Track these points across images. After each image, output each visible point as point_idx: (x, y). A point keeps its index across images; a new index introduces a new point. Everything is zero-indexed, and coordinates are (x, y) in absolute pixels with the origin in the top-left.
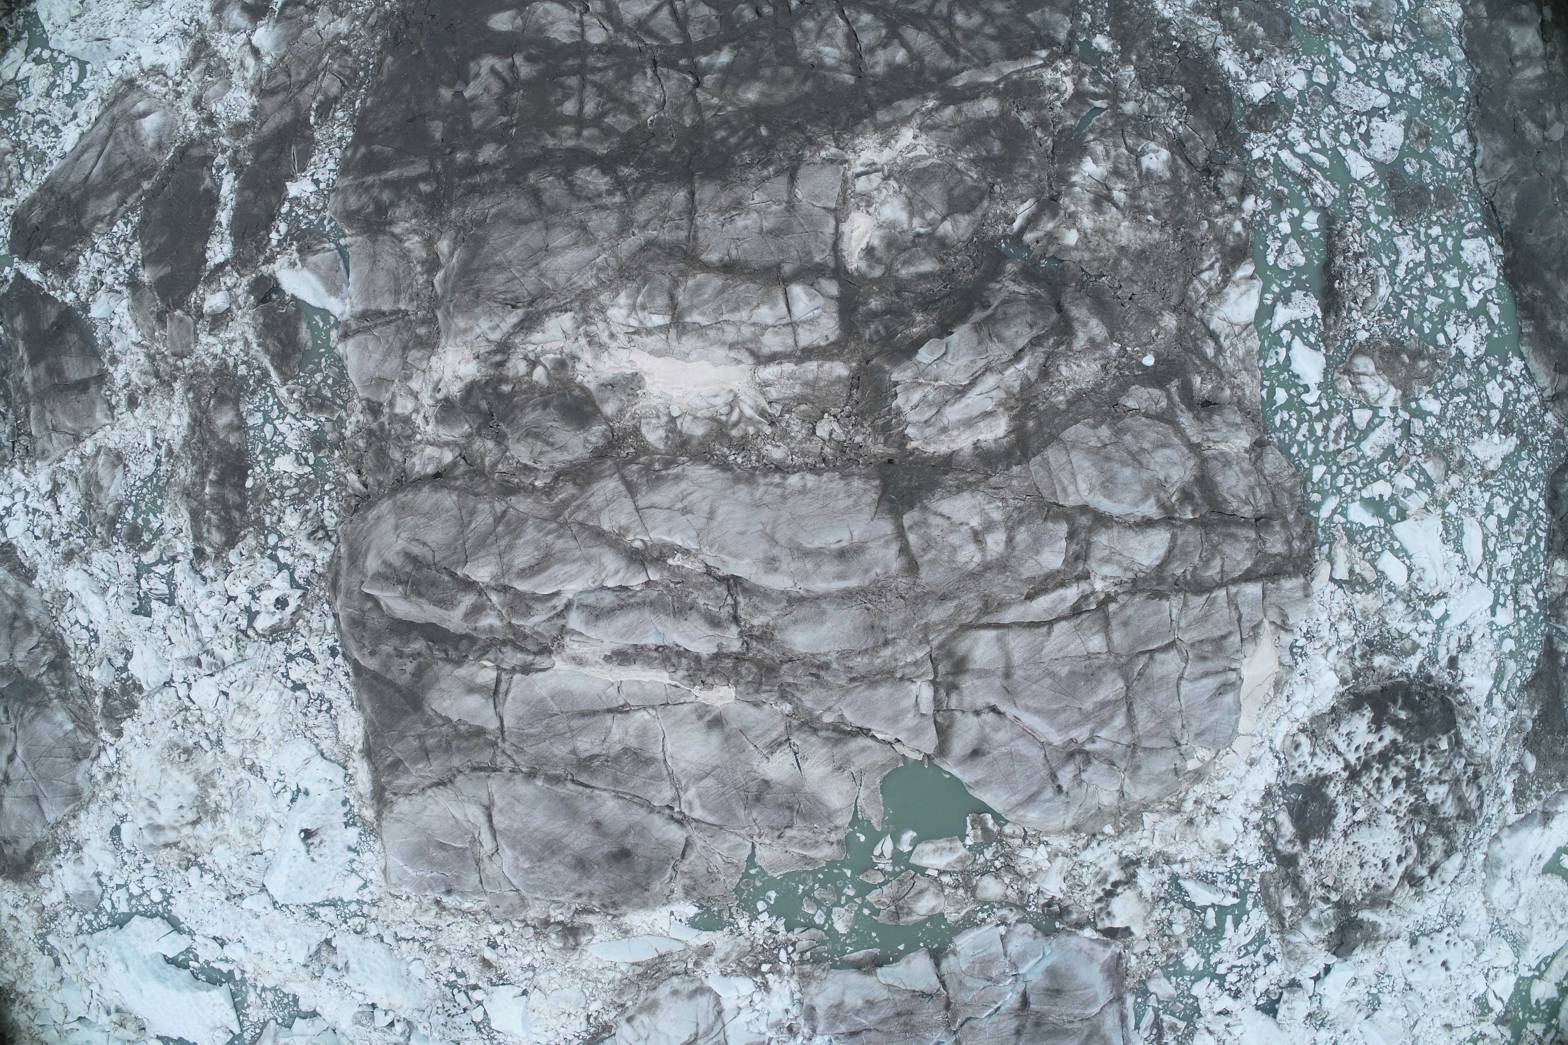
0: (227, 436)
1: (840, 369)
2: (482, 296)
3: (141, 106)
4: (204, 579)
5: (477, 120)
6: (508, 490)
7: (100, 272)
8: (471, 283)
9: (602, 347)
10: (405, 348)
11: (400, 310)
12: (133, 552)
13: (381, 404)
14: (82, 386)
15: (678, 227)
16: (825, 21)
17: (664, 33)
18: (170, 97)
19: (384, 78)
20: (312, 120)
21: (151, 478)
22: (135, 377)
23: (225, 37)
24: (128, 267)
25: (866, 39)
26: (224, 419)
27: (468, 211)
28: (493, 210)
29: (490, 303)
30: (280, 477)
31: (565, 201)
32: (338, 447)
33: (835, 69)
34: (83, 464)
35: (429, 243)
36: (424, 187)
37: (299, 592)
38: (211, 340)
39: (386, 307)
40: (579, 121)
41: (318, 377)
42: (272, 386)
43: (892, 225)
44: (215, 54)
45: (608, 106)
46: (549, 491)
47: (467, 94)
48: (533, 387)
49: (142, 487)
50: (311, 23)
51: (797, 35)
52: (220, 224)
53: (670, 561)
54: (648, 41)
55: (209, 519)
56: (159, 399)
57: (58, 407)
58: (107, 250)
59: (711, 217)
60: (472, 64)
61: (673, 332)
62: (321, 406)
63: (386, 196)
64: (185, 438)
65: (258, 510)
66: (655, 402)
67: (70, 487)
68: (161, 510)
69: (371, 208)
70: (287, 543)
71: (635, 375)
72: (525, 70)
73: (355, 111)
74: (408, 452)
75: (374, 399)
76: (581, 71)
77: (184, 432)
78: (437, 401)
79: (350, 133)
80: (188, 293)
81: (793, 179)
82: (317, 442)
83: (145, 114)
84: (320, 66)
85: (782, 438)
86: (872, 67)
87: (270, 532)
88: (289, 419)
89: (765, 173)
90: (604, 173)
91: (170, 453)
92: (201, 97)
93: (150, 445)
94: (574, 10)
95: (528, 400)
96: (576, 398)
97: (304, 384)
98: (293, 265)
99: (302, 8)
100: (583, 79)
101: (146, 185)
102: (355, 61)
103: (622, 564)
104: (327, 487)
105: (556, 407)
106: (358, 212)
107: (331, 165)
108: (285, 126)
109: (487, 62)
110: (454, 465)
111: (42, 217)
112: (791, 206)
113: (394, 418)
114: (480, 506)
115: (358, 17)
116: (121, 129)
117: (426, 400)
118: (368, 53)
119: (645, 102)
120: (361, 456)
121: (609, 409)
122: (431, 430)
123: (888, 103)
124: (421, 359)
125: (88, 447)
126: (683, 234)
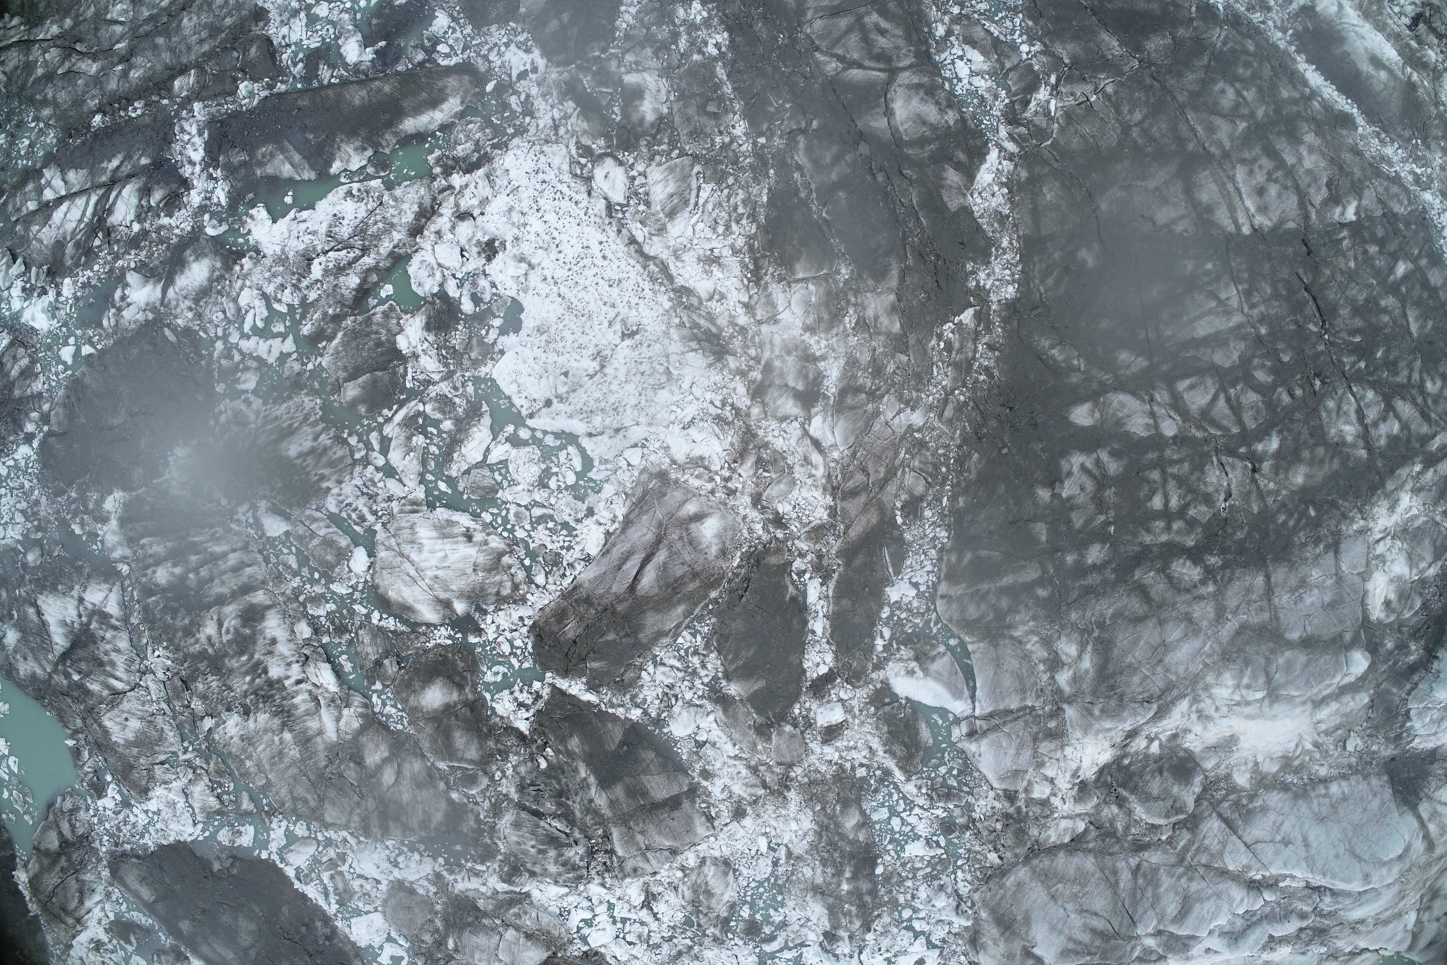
0: (856, 835)
1: (1363, 698)
2: (1126, 699)
3: (691, 508)
4: (836, 956)
5: (1078, 520)
6: (1139, 847)
7: (671, 687)
8: (1112, 688)
9: (1209, 718)
10: (1035, 739)
11: (1026, 707)
12: (752, 944)
13: (1016, 792)
14: (674, 803)
15: (1261, 609)
16: (1341, 399)
17: (1225, 423)
18: (720, 495)
19: (973, 476)
20: (899, 520)
21: (768, 880)
22: (738, 789)
23: (774, 424)
24: (706, 680)
25: (1372, 414)
26: (850, 821)
27: (1088, 614)
28: (1111, 611)
29: (1133, 705)
30: (911, 860)
31: (1169, 595)
32: (968, 828)
33: (1354, 445)
34: (685, 876)
35: (1047, 642)
36: (1042, 593)
37: (937, 952)
38: (828, 750)
39: (1014, 706)
40: (1167, 515)
41: (943, 770)
42: (895, 783)
43: (1399, 579)
44: (766, 445)
45: (1188, 498)
46: (1170, 841)
47: (1064, 495)
48: (1147, 756)
49: (757, 888)
50: (877, 414)
51: (1324, 415)
52: (813, 632)
53: (1281, 884)
54: (1213, 431)
55: (850, 911)
56: (771, 808)
57: (651, 829)
58: (678, 664)
59: (1285, 598)
60: (1063, 463)
61: (1267, 701)
62: (948, 794)
63: (1004, 603)
64: (811, 844)
65: (890, 892)
66: (1245, 754)
67: (670, 896)
68: (783, 904)
69: (991, 616)
70: (922, 915)
71: (1232, 736)
72: (1113, 467)
73: (943, 509)
74: (1044, 827)
75: (1012, 788)
76: (1161, 464)
77: (810, 838)
78: (1074, 785)
79: (944, 534)
80: (791, 705)
81: (1337, 552)
82: (947, 827)
83: (698, 517)
84: (897, 462)
85: (1325, 758)
86: (1378, 440)
87: (904, 908)
88: (917, 811)
89: (1318, 551)
90: (1195, 563)
91: (789, 854)
92: (760, 495)
93: (764, 849)
94: (1143, 400)
95: (1144, 767)
96: (1181, 759)
97: (929, 778)
98: (911, 673)
99: (864, 396)
100: (1163, 472)
101: (713, 594)
102: (933, 455)
103: (1243, 892)
104: (959, 863)
105: (1168, 771)
106: (978, 620)
107: (929, 568)
108: (872, 529)
109: (1077, 460)
110: (1086, 830)
111: (580, 630)
112: (1339, 578)
113: (1029, 802)
114: (1118, 864)
115: (931, 408)
116: (675, 536)
117: (1064, 783)
118: (947, 447)
119: (1217, 491)
120: (998, 836)
121: (1209, 765)
122: (1067, 807)
123: (1392, 472)
124: (1055, 750)
125: (691, 859)
126: (1266, 616)
